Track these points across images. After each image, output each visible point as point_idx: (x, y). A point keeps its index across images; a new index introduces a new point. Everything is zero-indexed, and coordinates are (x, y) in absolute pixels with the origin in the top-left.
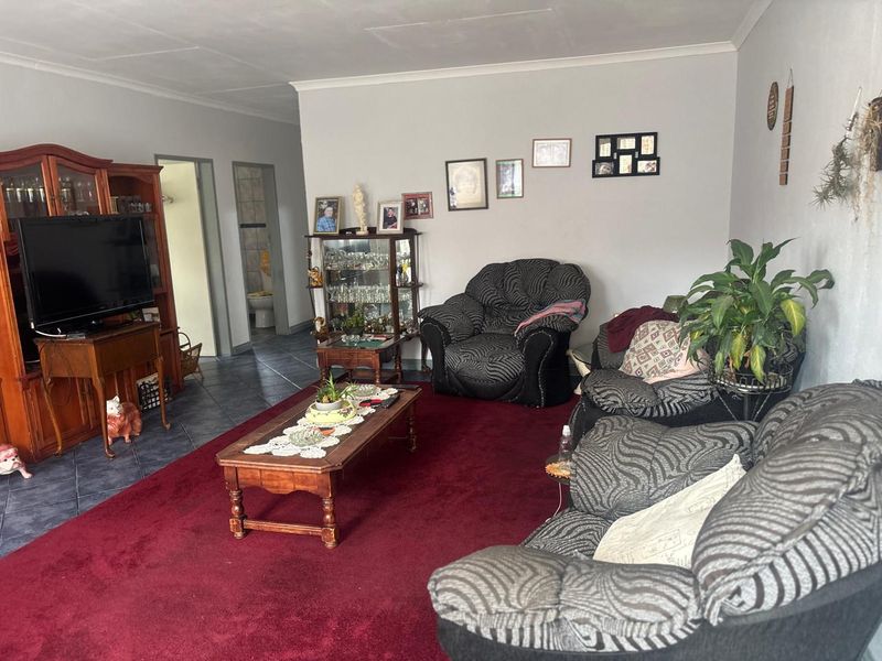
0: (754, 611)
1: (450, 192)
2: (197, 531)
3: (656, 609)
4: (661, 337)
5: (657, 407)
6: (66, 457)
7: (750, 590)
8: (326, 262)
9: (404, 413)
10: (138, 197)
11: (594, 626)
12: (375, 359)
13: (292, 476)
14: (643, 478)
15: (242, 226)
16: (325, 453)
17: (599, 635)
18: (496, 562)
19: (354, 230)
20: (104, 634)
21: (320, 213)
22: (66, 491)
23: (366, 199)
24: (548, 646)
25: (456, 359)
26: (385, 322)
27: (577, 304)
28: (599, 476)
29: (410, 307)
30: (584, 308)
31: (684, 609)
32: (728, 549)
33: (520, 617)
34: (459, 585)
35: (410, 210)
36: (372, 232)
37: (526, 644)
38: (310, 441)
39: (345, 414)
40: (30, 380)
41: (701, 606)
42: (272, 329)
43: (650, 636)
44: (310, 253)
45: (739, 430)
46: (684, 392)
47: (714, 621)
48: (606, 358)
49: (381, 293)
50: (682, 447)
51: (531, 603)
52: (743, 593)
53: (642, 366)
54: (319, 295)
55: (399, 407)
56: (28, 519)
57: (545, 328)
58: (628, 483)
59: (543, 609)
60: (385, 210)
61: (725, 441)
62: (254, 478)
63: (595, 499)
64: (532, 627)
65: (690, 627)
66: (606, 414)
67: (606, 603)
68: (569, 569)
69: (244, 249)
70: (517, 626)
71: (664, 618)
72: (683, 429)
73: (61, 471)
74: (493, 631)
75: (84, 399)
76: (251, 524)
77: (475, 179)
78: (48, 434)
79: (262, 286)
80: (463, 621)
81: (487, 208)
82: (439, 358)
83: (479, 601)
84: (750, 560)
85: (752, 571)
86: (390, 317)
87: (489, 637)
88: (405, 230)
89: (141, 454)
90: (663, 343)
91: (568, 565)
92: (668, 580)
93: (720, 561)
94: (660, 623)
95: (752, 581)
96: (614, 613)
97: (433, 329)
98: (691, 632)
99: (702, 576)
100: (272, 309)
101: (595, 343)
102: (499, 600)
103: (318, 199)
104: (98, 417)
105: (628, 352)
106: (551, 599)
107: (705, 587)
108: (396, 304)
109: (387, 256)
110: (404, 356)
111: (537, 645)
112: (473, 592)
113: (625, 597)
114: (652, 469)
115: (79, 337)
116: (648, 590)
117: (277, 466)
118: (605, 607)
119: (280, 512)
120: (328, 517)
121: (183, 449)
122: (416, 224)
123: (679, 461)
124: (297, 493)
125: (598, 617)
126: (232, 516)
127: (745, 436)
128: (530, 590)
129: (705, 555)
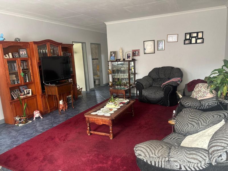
0: (226, 162)
1: (144, 49)
2: (79, 133)
3: (197, 159)
4: (203, 88)
5: (201, 106)
6: (50, 114)
7: (224, 156)
8: (112, 68)
9: (131, 106)
10: (68, 52)
11: (179, 163)
12: (124, 93)
13: (102, 120)
14: (196, 125)
15: (93, 59)
16: (110, 115)
17: (180, 165)
18: (152, 144)
19: (119, 60)
20: (57, 156)
21: (111, 55)
22: (50, 122)
23: (123, 52)
24: (166, 167)
25: (145, 93)
26: (127, 83)
27: (179, 79)
28: (183, 124)
29: (133, 79)
30: (181, 80)
31: (205, 160)
32: (218, 144)
33: (158, 159)
34: (142, 149)
35: (134, 54)
36: (124, 60)
37: (160, 166)
38: (107, 112)
39: (116, 106)
40: (43, 95)
41: (210, 159)
42: (99, 85)
43: (195, 166)
44: (109, 66)
45: (225, 113)
46: (209, 102)
47: (214, 164)
48: (187, 93)
49: (126, 76)
50: (207, 117)
51: (161, 155)
52: (222, 157)
53: (197, 96)
54: (110, 76)
55: (129, 104)
56: (41, 128)
57: (170, 85)
58: (191, 126)
59: (165, 157)
60: (127, 54)
61: (220, 116)
62: (93, 120)
63: (182, 130)
64: (162, 162)
65: (207, 165)
66: (186, 107)
67: (182, 157)
68: (172, 147)
69: (93, 65)
70: (157, 161)
71: (199, 162)
72: (208, 112)
73: (49, 117)
74: (151, 162)
75: (55, 100)
76: (92, 132)
77: (151, 45)
78: (47, 108)
79: (97, 74)
80: (142, 158)
81: (154, 53)
82: (141, 93)
83: (147, 153)
84: (224, 147)
85: (225, 150)
86: (128, 82)
87: (150, 163)
88: (132, 59)
89: (67, 114)
90: (203, 89)
91: (172, 146)
92: (200, 152)
93: (216, 147)
94: (198, 163)
95: (225, 153)
96: (184, 160)
97: (139, 85)
98: (207, 166)
99: (210, 151)
100: (99, 80)
101: (184, 89)
102: (152, 154)
103: (111, 52)
104: (58, 105)
105: (193, 92)
106: (167, 155)
107: (211, 154)
108: (129, 79)
109: (128, 66)
110: (132, 92)
111: (163, 167)
112: (146, 151)
113: (188, 156)
114: (198, 123)
115: (54, 85)
116: (194, 154)
117: (98, 118)
118: (182, 158)
119: (99, 130)
120: (111, 131)
121: (77, 113)
122: (135, 58)
123: (206, 121)
124: (103, 125)
125: (180, 160)
126: (87, 130)
127: (226, 114)
128: (161, 152)
129: (211, 145)
